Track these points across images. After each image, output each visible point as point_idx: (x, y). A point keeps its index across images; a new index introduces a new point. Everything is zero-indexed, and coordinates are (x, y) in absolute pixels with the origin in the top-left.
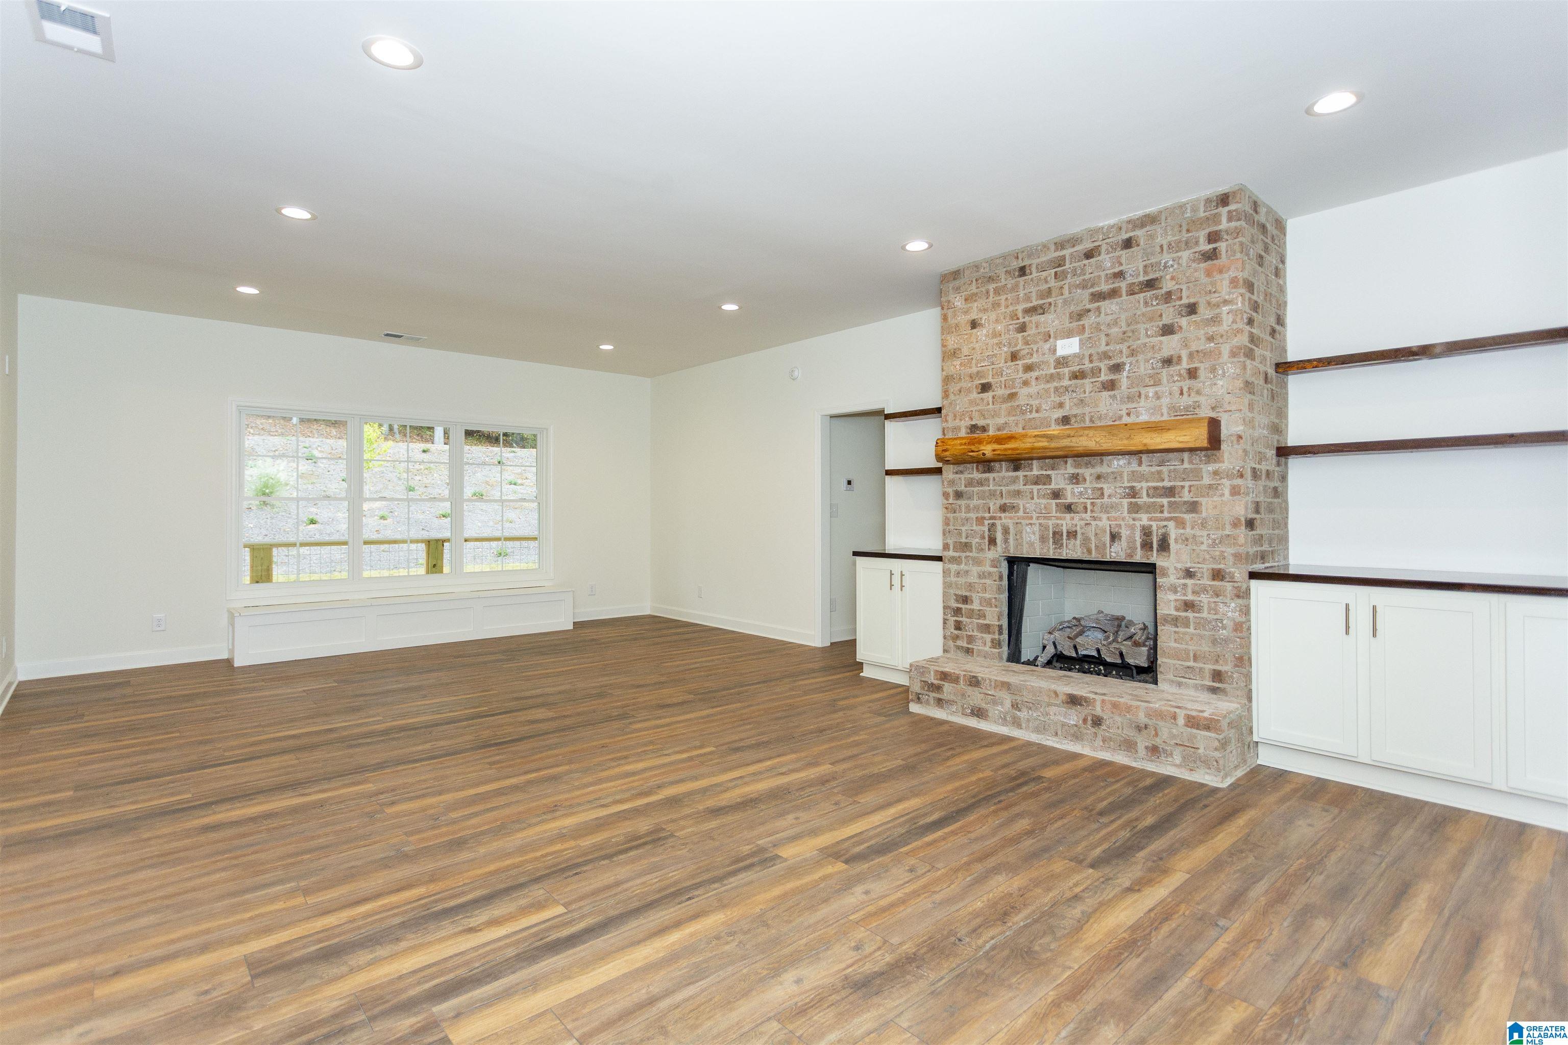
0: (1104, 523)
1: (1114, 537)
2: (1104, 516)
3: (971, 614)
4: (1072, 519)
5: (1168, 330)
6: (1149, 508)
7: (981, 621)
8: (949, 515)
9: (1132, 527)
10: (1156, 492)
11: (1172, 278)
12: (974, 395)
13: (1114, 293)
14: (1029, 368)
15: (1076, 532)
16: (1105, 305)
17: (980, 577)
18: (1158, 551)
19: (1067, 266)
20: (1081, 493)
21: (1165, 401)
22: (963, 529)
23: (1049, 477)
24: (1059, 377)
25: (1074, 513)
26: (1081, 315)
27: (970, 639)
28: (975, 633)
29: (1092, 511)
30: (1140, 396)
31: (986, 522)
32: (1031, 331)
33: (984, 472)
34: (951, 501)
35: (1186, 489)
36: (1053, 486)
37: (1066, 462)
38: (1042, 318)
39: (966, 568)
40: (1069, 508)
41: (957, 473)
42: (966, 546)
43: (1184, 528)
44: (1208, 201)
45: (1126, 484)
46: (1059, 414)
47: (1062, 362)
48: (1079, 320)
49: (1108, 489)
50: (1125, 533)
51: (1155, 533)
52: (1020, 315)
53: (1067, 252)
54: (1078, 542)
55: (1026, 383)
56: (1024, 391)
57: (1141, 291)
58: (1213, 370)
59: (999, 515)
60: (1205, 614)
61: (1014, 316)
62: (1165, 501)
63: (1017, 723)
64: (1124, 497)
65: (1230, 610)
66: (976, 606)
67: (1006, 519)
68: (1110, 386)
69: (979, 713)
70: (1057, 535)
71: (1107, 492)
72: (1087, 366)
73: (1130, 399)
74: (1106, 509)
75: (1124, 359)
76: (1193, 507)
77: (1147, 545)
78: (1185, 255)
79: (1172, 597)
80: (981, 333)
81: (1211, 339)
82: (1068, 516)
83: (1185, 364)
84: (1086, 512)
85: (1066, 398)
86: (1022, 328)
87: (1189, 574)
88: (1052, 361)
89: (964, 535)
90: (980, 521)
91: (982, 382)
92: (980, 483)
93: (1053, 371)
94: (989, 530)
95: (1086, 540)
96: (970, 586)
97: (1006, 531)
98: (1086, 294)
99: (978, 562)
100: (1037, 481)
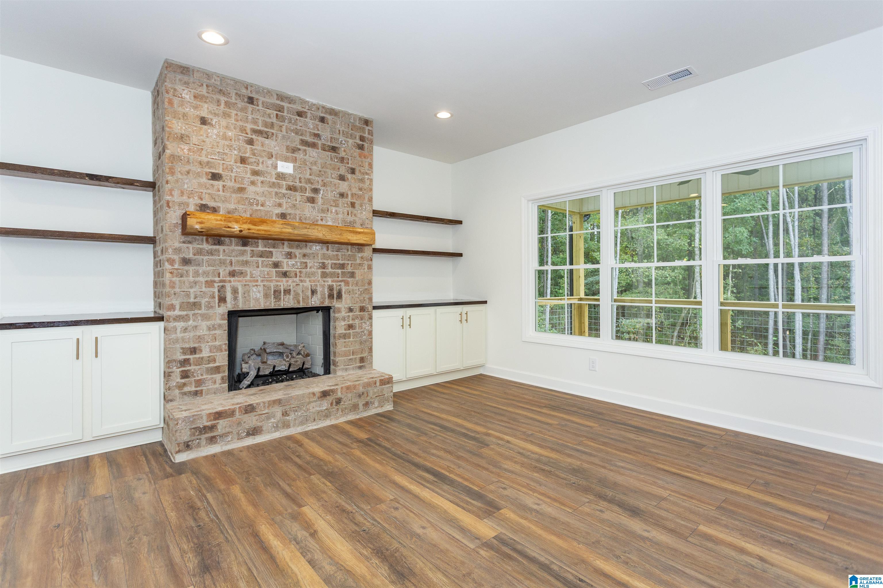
0: (308, 284)
1: (313, 292)
2: (308, 280)
3: (200, 362)
4: (288, 281)
5: (342, 178)
6: (332, 275)
7: (211, 365)
8: (174, 279)
9: (323, 286)
10: (335, 266)
11: (344, 151)
12: (204, 180)
13: (313, 145)
14: (255, 173)
15: (290, 290)
16: (309, 150)
17: (209, 329)
18: (336, 299)
19: (285, 114)
20: (293, 265)
21: (340, 216)
22: (192, 290)
23: (271, 252)
24: (279, 186)
25: (289, 277)
26: (294, 150)
27: (199, 383)
28: (204, 377)
29: (300, 277)
30: (328, 210)
31: (216, 285)
32: (257, 147)
33: (215, 244)
34: (176, 266)
35: (350, 265)
36: (274, 259)
37: (283, 244)
38: (267, 141)
39: (195, 324)
40: (285, 274)
41: (184, 242)
42: (195, 305)
43: (348, 286)
44: (360, 119)
45: (320, 261)
46: (279, 211)
47: (281, 176)
48: (293, 153)
49: (310, 262)
50: (319, 289)
51: (335, 289)
52: (249, 131)
53: (286, 105)
54: (291, 297)
55: (253, 183)
56: (251, 189)
57: (329, 151)
58: (361, 206)
59: (228, 279)
60: (357, 330)
61: (243, 130)
62: (340, 271)
63: (286, 425)
64: (319, 268)
65: (366, 326)
66: (206, 353)
67: (236, 282)
68: (312, 200)
69: (254, 432)
70: (277, 292)
71: (309, 265)
72: (298, 184)
73: (323, 211)
74: (308, 275)
75: (319, 187)
76: (352, 275)
77: (331, 296)
78: (351, 141)
79: (343, 323)
80: (213, 132)
81: (360, 189)
82: (284, 279)
83: (350, 199)
84: (296, 277)
85: (284, 201)
86: (250, 142)
87: (351, 310)
88: (274, 173)
89: (192, 296)
90: (210, 284)
91: (214, 171)
92: (211, 253)
93: (274, 180)
94: (219, 291)
95: (297, 294)
96: (200, 338)
97: (235, 291)
98: (298, 138)
99: (206, 317)
100: (261, 255)
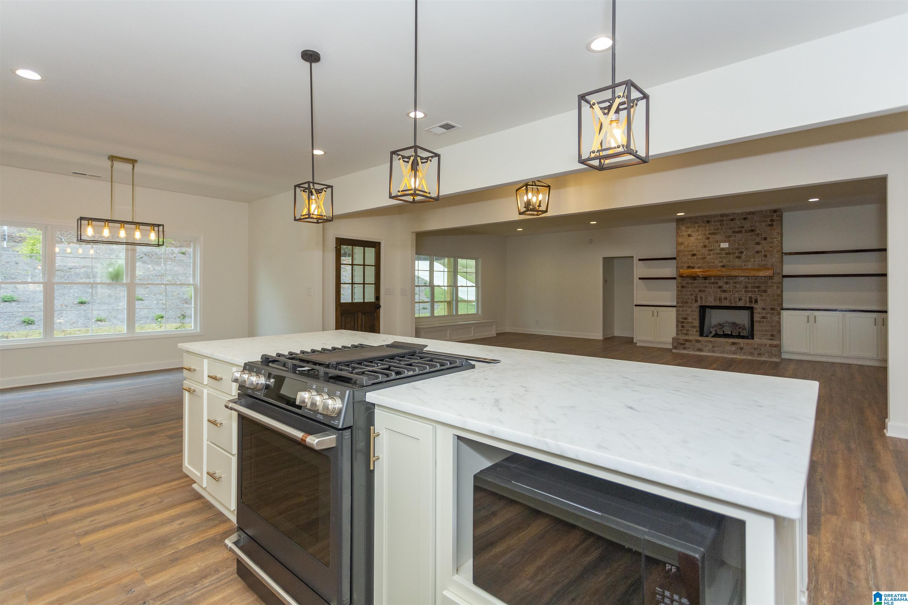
0: (737, 295)
1: (740, 299)
2: (736, 294)
3: (688, 323)
4: (726, 294)
5: (758, 244)
6: (751, 292)
7: (692, 325)
8: (679, 293)
9: (746, 297)
10: (754, 287)
11: (759, 230)
12: (689, 257)
13: (740, 232)
14: (710, 250)
15: (727, 298)
16: (738, 235)
17: (691, 311)
18: (754, 303)
19: (724, 222)
20: (729, 287)
21: (757, 263)
22: (685, 297)
23: (718, 282)
24: (721, 254)
25: (726, 292)
26: (729, 237)
27: (688, 330)
28: (689, 329)
29: (732, 292)
30: (749, 261)
31: (694, 295)
32: (711, 240)
33: (693, 280)
34: (680, 289)
35: (763, 286)
36: (719, 285)
37: (723, 278)
38: (715, 236)
39: (686, 309)
40: (724, 291)
41: (682, 280)
42: (687, 302)
43: (762, 297)
44: (770, 211)
45: (744, 285)
46: (721, 264)
47: (723, 249)
48: (729, 238)
49: (738, 286)
50: (744, 298)
51: (753, 299)
52: (707, 234)
53: (724, 218)
54: (728, 301)
55: (709, 255)
56: (709, 257)
57: (749, 232)
58: (771, 255)
59: (699, 293)
60: (769, 319)
61: (705, 234)
62: (756, 290)
64: (743, 288)
65: (776, 318)
66: (690, 320)
67: (701, 294)
68: (739, 257)
70: (720, 299)
71: (738, 287)
72: (731, 251)
73: (745, 261)
74: (738, 292)
75: (743, 250)
76: (765, 291)
77: (751, 302)
78: (763, 224)
79: (758, 315)
80: (692, 239)
81: (771, 247)
82: (724, 293)
83: (763, 253)
84: (730, 292)
85: (724, 260)
86: (708, 238)
87: (764, 309)
88: (719, 249)
89: (685, 299)
90: (691, 295)
91: (693, 253)
92: (692, 283)
93: (719, 252)
94: (695, 298)
95: (730, 300)
96: (688, 315)
97: (701, 298)
98: (731, 231)
99: (690, 307)
100: (713, 283)
